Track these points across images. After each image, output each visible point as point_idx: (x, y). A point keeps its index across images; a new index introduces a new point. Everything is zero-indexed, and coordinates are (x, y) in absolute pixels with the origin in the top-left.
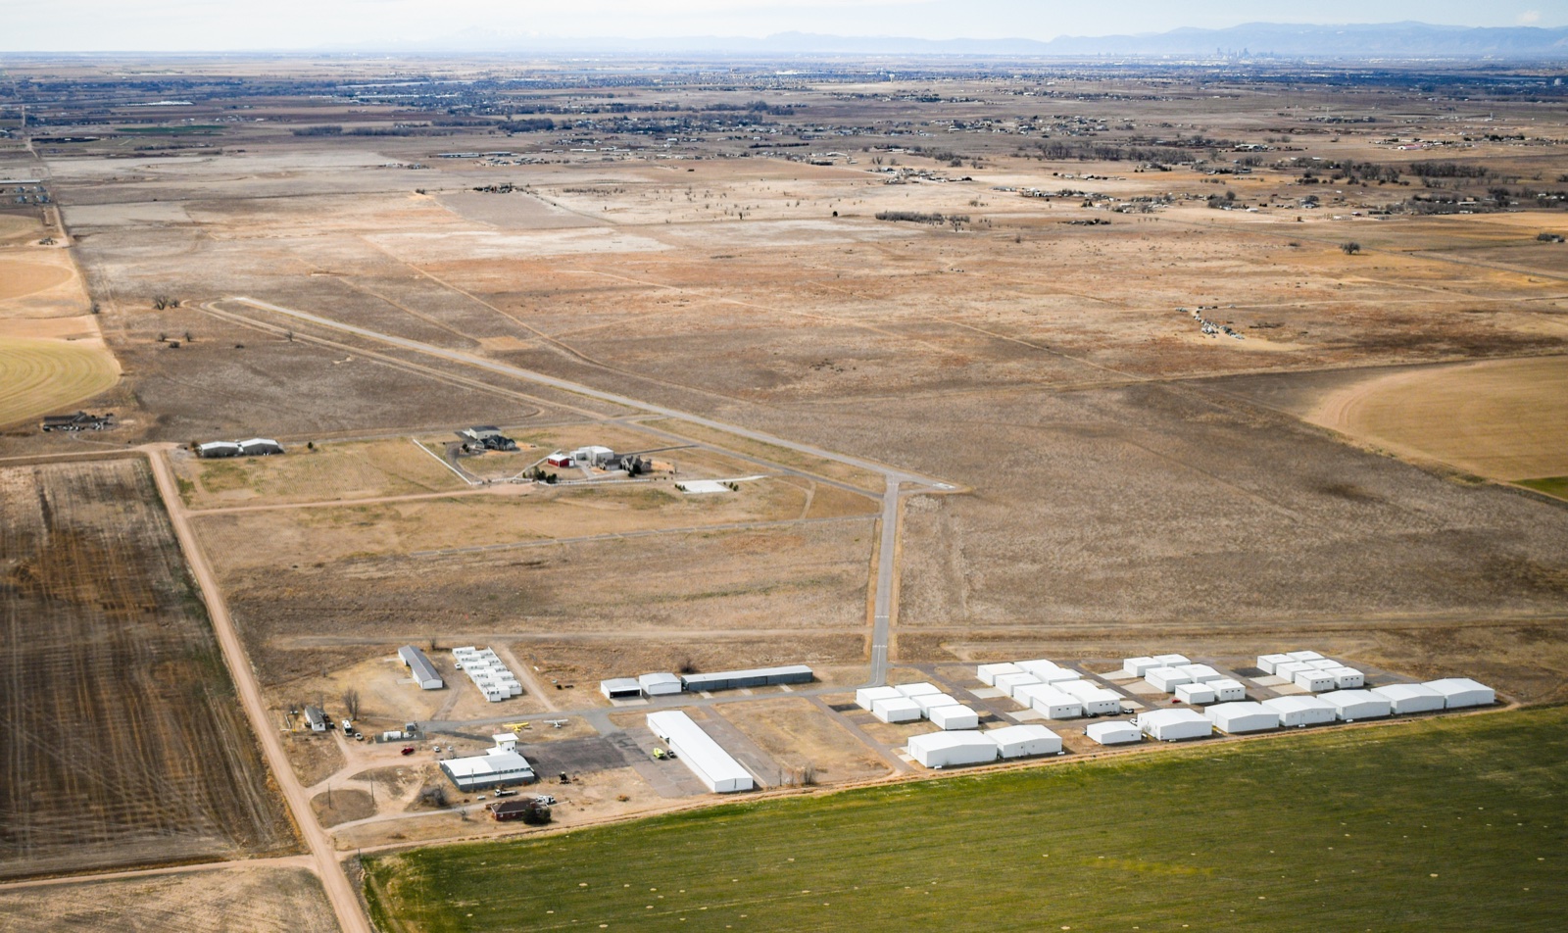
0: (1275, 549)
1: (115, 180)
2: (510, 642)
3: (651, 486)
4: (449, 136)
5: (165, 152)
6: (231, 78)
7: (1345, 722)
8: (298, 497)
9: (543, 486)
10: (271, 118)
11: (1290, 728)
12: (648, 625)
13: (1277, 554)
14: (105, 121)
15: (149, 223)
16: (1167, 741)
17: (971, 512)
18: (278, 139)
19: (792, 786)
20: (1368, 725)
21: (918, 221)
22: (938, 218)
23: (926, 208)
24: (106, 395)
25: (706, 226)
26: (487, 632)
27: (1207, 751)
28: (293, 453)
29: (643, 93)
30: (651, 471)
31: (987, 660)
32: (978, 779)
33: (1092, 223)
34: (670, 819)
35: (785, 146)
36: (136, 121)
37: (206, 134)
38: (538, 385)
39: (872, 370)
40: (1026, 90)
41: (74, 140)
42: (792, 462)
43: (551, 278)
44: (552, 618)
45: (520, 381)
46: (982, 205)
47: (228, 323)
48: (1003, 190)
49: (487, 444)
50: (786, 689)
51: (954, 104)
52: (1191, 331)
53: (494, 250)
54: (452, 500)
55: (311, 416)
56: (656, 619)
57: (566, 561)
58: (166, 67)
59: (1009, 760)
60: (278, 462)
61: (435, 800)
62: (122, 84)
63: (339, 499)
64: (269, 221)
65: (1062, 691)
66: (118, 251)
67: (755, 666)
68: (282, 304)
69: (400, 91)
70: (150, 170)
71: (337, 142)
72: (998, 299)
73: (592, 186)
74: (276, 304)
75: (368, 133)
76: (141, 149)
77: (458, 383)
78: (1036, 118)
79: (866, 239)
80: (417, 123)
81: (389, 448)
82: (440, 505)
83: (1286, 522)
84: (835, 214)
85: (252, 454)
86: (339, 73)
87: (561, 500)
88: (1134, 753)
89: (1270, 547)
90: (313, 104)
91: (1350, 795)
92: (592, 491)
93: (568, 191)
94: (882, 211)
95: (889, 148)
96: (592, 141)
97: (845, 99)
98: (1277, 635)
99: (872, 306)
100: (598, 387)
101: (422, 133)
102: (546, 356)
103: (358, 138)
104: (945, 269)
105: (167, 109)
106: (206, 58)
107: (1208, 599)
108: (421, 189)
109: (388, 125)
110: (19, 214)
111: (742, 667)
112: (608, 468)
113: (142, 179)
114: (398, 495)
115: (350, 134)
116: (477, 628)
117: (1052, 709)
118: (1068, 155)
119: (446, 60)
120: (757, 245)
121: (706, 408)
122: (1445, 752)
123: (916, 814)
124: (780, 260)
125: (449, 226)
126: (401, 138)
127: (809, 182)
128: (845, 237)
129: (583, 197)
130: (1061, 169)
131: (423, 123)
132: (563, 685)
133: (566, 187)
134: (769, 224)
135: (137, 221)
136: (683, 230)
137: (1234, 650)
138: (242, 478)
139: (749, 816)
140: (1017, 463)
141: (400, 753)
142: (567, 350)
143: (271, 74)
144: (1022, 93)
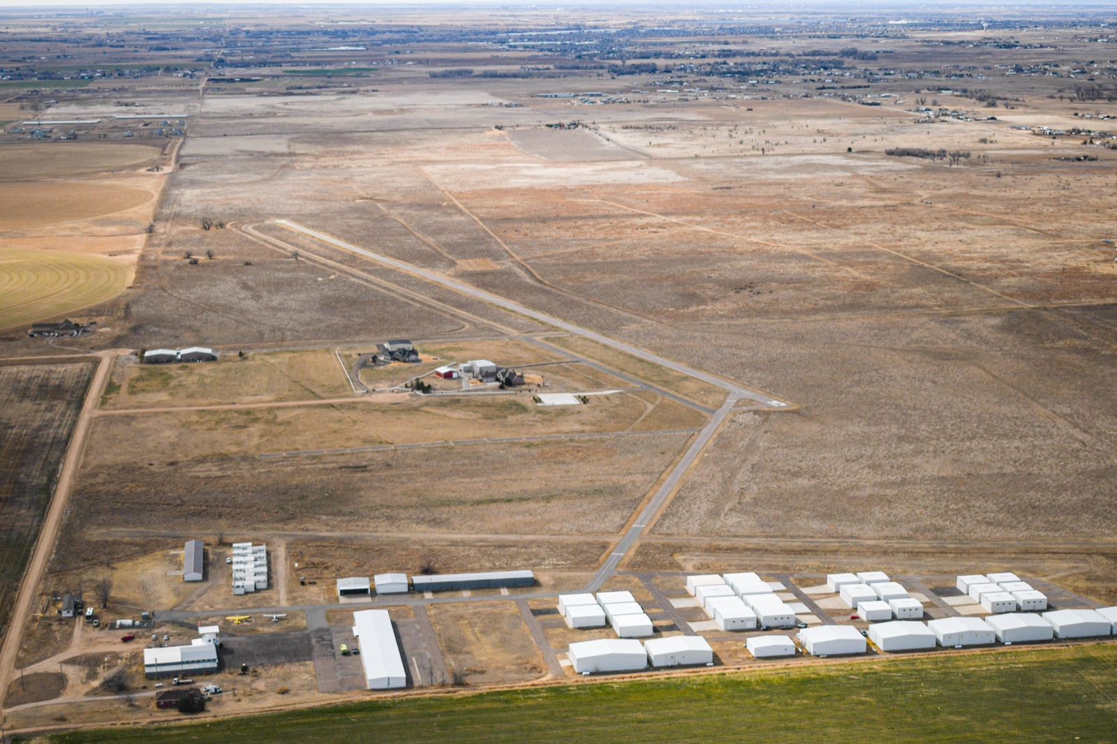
0: (1048, 472)
1: (251, 115)
2: (290, 539)
3: (512, 398)
4: (562, 78)
5: (310, 91)
6: (412, 27)
7: (1003, 644)
8: (201, 401)
9: (418, 395)
10: (420, 62)
11: (946, 648)
12: (423, 527)
13: (1049, 476)
14: (279, 64)
15: (251, 153)
16: (818, 656)
17: (785, 429)
18: (413, 80)
19: (443, 685)
20: (1024, 648)
21: (922, 157)
22: (942, 154)
23: (934, 147)
24: (103, 305)
25: (729, 160)
26: (278, 529)
27: (849, 668)
28: (225, 360)
29: (757, 41)
30: (523, 384)
31: (707, 571)
32: (615, 686)
33: (1079, 159)
34: (312, 712)
35: (848, 88)
36: (304, 64)
37: (358, 76)
38: (481, 302)
39: (785, 294)
40: (1102, 37)
41: (242, 80)
42: (655, 378)
43: (559, 206)
44: (343, 518)
45: (467, 299)
46: (991, 142)
47: (255, 243)
48: (1019, 128)
49: (393, 356)
50: (504, 592)
51: (1029, 49)
52: (1105, 261)
53: (527, 180)
54: (332, 406)
55: (263, 328)
56: (435, 523)
57: (389, 465)
58: (362, 17)
59: (658, 669)
60: (206, 369)
61: (118, 685)
62: (318, 32)
63: (234, 403)
64: (354, 153)
65: (746, 604)
66: (209, 178)
67: (493, 569)
68: (313, 227)
69: (548, 38)
70: (287, 107)
71: (461, 83)
72: (945, 229)
73: (650, 124)
74: (307, 227)
75: (494, 75)
76: (292, 88)
77: (412, 299)
78: (1092, 62)
79: (861, 173)
80: (540, 66)
81: (310, 358)
82: (318, 411)
83: (1076, 445)
84: (850, 150)
85: (188, 361)
86: (508, 23)
87: (426, 409)
88: (778, 667)
89: (1045, 469)
90: (466, 50)
91: (957, 719)
92: (458, 401)
93: (627, 128)
94: (892, 147)
95: (940, 89)
96: (681, 83)
97: (932, 46)
98: (997, 556)
99: (826, 234)
100: (534, 306)
101: (539, 76)
102: (505, 277)
103: (483, 80)
104: (917, 201)
105: (343, 54)
106: (403, 9)
107: (954, 518)
108: (499, 125)
109: (515, 68)
110: (148, 145)
111: (481, 569)
112: (485, 380)
113: (274, 115)
114: (288, 400)
115: (478, 76)
116: (271, 525)
117: (726, 621)
118: (1100, 97)
119: (608, 11)
120: (763, 177)
121: (610, 327)
122: (1081, 679)
123: (537, 718)
124: (772, 191)
125: (504, 158)
126: (520, 80)
127: (847, 120)
128: (846, 171)
129: (638, 133)
130: (1082, 109)
131: (546, 66)
132: (306, 581)
133: (625, 124)
134: (786, 159)
135: (242, 151)
136: (706, 164)
137: (946, 569)
138: (166, 380)
139: (384, 713)
140: (858, 383)
141: (120, 640)
142: (527, 271)
143: (449, 23)
144: (1096, 40)
